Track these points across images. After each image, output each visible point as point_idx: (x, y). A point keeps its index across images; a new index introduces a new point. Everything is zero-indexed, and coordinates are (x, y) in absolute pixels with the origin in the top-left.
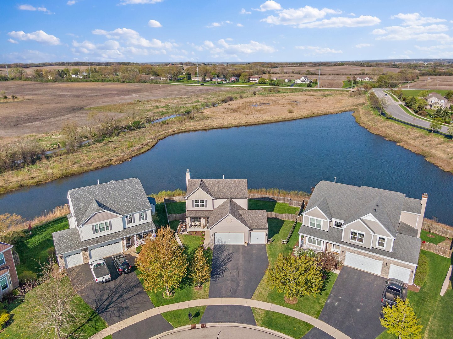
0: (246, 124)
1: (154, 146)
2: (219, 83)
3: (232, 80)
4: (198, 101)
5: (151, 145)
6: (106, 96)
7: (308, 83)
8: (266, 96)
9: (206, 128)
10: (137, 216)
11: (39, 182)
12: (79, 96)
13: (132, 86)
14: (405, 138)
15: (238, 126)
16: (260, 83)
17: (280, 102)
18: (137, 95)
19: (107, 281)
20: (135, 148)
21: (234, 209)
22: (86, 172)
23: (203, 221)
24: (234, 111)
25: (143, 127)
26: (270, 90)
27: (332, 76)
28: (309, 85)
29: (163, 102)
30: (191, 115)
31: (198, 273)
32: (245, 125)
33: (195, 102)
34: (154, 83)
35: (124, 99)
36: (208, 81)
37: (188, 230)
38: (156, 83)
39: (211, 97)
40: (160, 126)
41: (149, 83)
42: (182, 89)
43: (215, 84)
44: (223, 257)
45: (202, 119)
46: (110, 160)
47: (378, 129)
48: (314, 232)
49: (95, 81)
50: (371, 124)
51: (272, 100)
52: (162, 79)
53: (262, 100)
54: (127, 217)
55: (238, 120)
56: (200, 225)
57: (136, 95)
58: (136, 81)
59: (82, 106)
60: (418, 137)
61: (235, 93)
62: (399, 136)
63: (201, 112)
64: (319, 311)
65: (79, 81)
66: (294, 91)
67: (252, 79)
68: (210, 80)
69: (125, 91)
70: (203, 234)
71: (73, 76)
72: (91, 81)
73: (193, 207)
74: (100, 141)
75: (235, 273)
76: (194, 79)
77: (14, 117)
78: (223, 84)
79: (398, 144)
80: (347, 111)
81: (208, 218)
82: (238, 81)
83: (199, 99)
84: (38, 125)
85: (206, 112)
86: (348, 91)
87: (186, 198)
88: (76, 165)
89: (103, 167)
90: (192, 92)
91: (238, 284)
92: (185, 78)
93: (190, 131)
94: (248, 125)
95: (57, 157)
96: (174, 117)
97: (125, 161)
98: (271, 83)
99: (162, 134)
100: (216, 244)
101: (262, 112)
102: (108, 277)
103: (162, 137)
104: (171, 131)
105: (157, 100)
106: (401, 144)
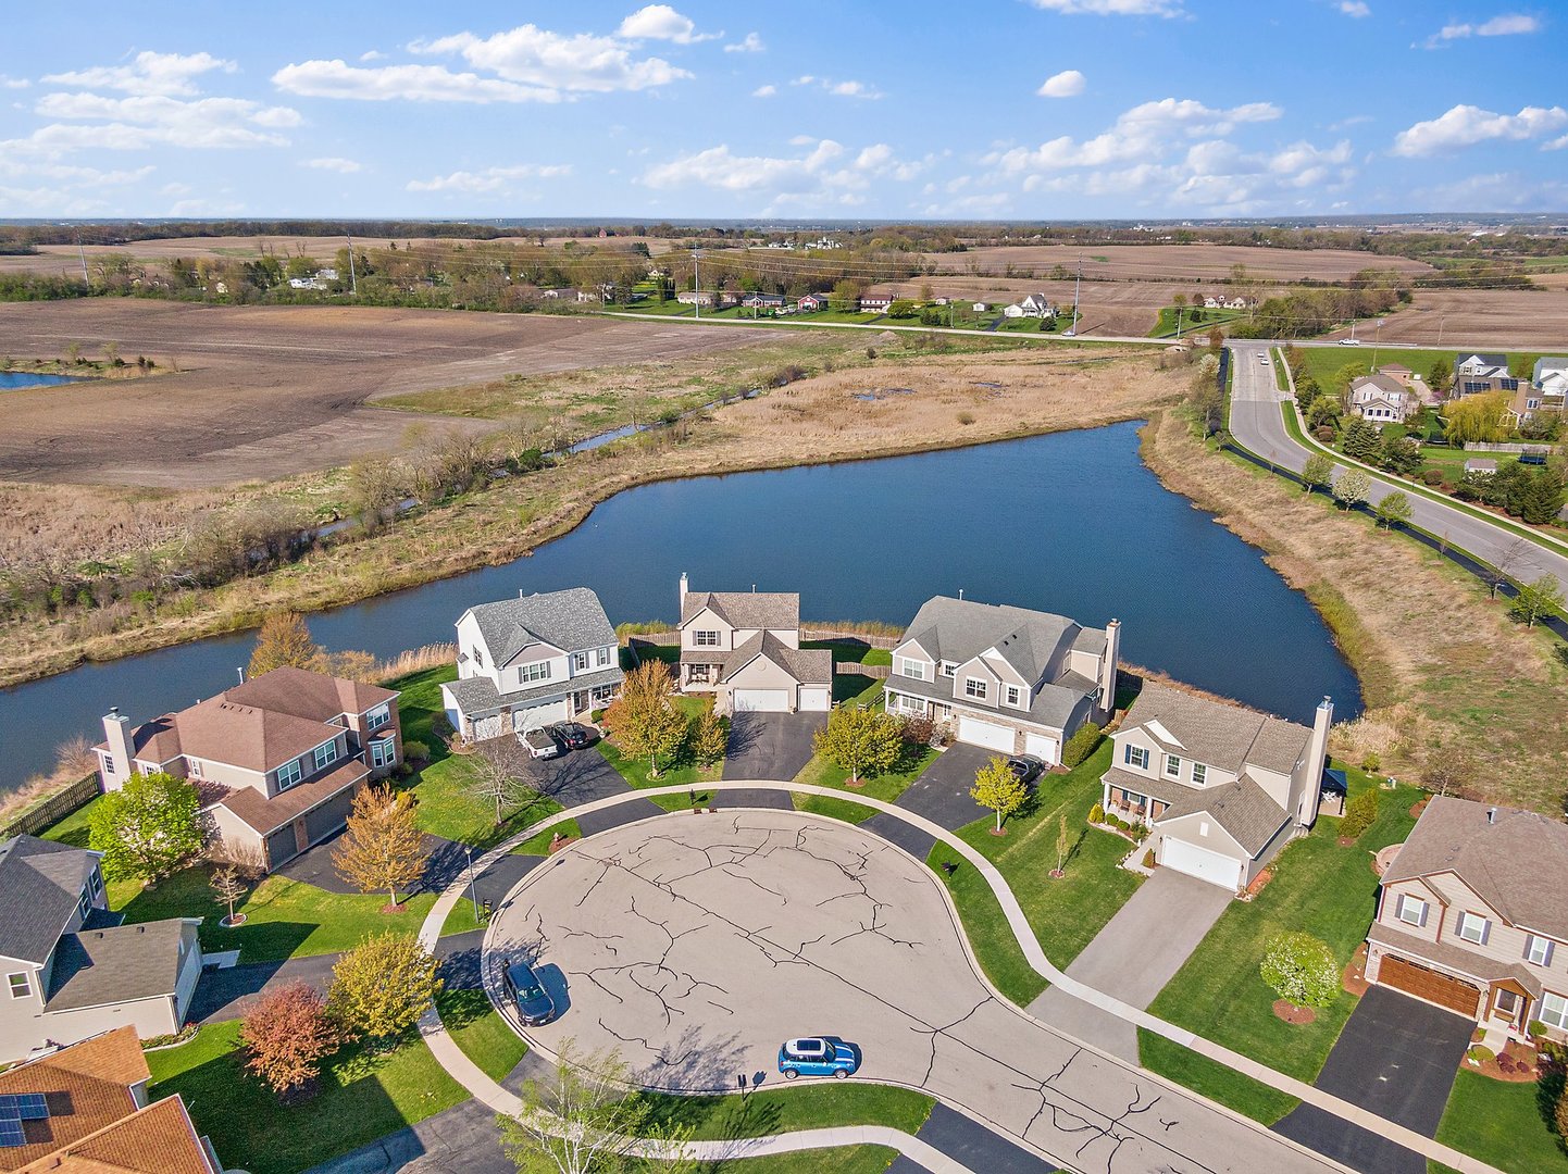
0: (833, 459)
1: (585, 518)
2: (763, 316)
3: (806, 304)
4: (697, 380)
5: (577, 517)
6: (416, 357)
7: (1045, 316)
8: (904, 365)
9: (721, 469)
10: (593, 655)
11: (330, 603)
12: (333, 359)
13: (489, 324)
14: (1240, 506)
15: (808, 465)
16: (893, 317)
17: (943, 386)
18: (512, 355)
19: (552, 757)
20: (539, 523)
21: (770, 647)
22: (431, 582)
23: (713, 673)
24: (803, 413)
25: (551, 466)
26: (922, 343)
27: (1137, 286)
28: (1048, 326)
29: (593, 380)
30: (679, 427)
31: (705, 739)
32: (829, 462)
33: (689, 383)
34: (559, 312)
35: (474, 370)
36: (728, 307)
37: (684, 689)
38: (564, 311)
39: (738, 367)
40: (594, 463)
41: (544, 311)
42: (648, 334)
43: (750, 316)
44: (748, 729)
45: (710, 442)
46: (484, 553)
47: (1186, 478)
48: (911, 684)
49: (371, 302)
50: (1172, 462)
51: (920, 379)
52: (583, 299)
53: (891, 376)
54: (576, 656)
55: (811, 446)
56: (707, 681)
57: (508, 355)
58: (500, 306)
59: (355, 392)
60: (1271, 503)
61: (813, 350)
62: (1229, 498)
63: (706, 419)
64: (896, 796)
65: (317, 303)
66: (995, 346)
67: (868, 302)
68: (735, 301)
69: (472, 341)
70: (713, 695)
71: (296, 283)
72: (357, 302)
73: (695, 644)
74: (444, 504)
75: (768, 750)
76: (684, 299)
77: (172, 430)
78: (775, 317)
79: (1217, 520)
80: (1129, 420)
81: (722, 666)
82: (824, 306)
83: (702, 371)
84: (254, 454)
85: (723, 416)
86: (1162, 347)
87: (681, 628)
88: (406, 566)
89: (469, 570)
90: (677, 347)
91: (772, 764)
92: (653, 293)
93: (677, 478)
94: (838, 461)
95: (347, 546)
96: (629, 435)
97: (519, 557)
98: (929, 316)
99: (603, 485)
100: (738, 710)
101: (883, 420)
102: (553, 749)
103: (603, 494)
104: (626, 477)
105: (574, 374)
106: (1225, 521)
